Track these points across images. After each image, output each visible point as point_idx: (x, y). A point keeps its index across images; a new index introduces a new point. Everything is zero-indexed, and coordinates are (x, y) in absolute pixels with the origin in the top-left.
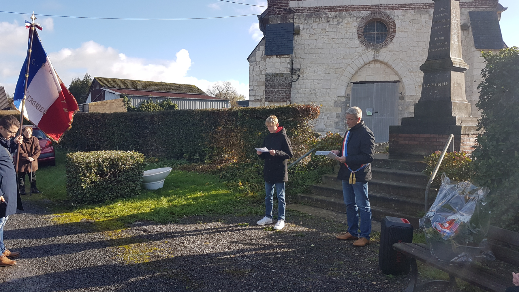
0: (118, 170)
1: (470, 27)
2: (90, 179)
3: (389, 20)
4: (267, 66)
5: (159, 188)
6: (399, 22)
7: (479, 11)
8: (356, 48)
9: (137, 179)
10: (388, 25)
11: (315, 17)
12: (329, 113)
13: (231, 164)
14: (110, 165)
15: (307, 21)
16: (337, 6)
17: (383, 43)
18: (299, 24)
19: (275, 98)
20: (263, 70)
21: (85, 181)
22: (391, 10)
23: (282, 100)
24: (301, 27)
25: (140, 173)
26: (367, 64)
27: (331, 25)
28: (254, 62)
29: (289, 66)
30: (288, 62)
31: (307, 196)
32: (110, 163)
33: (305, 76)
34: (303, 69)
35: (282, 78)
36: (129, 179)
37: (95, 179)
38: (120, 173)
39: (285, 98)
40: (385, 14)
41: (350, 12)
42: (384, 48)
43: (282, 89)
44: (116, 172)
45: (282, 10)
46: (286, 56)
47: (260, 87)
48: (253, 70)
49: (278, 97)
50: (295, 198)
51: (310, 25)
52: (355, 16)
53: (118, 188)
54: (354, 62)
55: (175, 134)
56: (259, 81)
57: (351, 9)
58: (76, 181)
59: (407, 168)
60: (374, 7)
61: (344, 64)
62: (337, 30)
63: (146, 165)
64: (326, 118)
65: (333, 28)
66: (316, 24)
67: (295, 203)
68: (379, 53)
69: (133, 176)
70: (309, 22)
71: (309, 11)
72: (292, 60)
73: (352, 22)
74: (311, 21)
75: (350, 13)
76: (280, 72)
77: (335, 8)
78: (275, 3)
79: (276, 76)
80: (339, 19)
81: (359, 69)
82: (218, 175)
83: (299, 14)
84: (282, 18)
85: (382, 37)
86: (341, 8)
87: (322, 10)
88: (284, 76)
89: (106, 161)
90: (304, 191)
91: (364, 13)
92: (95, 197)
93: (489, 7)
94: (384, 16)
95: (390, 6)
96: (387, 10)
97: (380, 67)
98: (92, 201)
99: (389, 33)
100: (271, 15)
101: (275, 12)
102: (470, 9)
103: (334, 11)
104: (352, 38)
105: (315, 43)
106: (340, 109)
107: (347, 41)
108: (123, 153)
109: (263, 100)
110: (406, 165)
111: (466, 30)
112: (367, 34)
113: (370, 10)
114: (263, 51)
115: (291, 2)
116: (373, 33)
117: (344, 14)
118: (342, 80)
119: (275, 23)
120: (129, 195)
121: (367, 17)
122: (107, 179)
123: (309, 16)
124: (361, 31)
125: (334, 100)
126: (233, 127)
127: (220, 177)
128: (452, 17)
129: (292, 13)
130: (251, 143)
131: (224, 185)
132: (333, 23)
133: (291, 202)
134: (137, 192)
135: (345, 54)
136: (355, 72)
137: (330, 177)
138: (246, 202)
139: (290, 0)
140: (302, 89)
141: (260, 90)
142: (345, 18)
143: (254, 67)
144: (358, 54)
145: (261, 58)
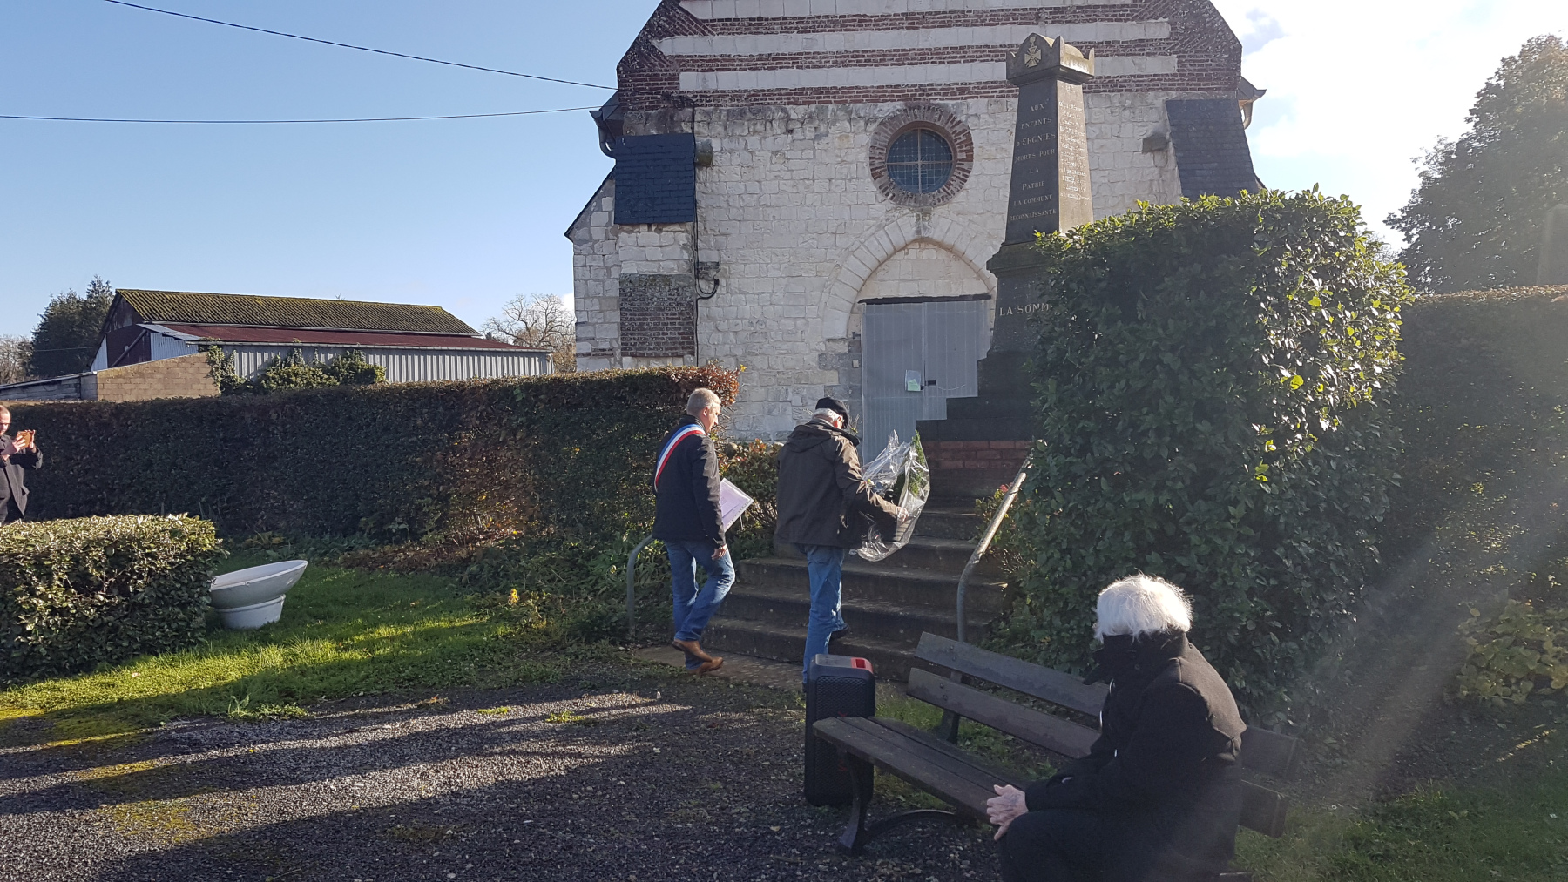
0: (132, 572)
1: (1171, 144)
2: (46, 602)
3: (953, 127)
4: (622, 255)
5: (266, 622)
6: (981, 133)
7: (1192, 98)
8: (869, 205)
9: (193, 597)
10: (951, 142)
11: (753, 119)
12: (806, 386)
13: (501, 542)
14: (108, 557)
15: (730, 129)
16: (812, 89)
17: (939, 192)
18: (709, 138)
19: (651, 347)
20: (615, 265)
21: (32, 608)
22: (959, 99)
23: (669, 352)
24: (716, 145)
25: (202, 580)
26: (900, 250)
27: (797, 143)
28: (586, 242)
29: (686, 256)
30: (681, 243)
32: (108, 553)
33: (734, 282)
34: (729, 264)
35: (667, 288)
36: (166, 597)
37: (63, 602)
38: (139, 581)
39: (677, 346)
40: (942, 110)
41: (847, 105)
42: (943, 205)
43: (667, 319)
44: (128, 579)
45: (659, 96)
46: (677, 227)
47: (608, 314)
48: (585, 266)
49: (658, 344)
51: (741, 140)
52: (862, 115)
53: (135, 626)
55: (334, 460)
56: (604, 298)
57: (850, 97)
58: (6, 608)
60: (912, 91)
61: (839, 250)
62: (814, 154)
64: (797, 400)
65: (803, 150)
66: (758, 137)
68: (930, 219)
69: (180, 589)
70: (738, 132)
71: (736, 102)
72: (695, 238)
73: (855, 134)
74: (744, 130)
75: (848, 108)
76: (662, 272)
77: (807, 93)
78: (638, 76)
79: (651, 285)
80: (819, 125)
81: (881, 264)
82: (457, 577)
83: (708, 108)
84: (662, 118)
85: (938, 173)
87: (770, 99)
88: (673, 283)
89: (95, 547)
91: (885, 109)
92: (65, 654)
93: (1217, 89)
94: (940, 116)
95: (955, 86)
96: (947, 99)
97: (935, 257)
98: (55, 666)
99: (955, 165)
100: (629, 112)
101: (641, 103)
102: (1168, 95)
103: (804, 103)
104: (857, 178)
105: (758, 191)
106: (836, 373)
107: (844, 186)
108: (153, 520)
109: (619, 351)
111: (1159, 150)
112: (896, 166)
113: (902, 100)
114: (610, 213)
115: (683, 76)
116: (913, 163)
117: (833, 110)
118: (836, 295)
119: (641, 133)
120: (169, 645)
121: (894, 118)
122: (100, 601)
123: (737, 115)
124: (880, 158)
125: (818, 351)
126: (503, 434)
127: (460, 581)
128: (1061, 129)
129: (688, 107)
130: (555, 479)
131: (467, 603)
132: (802, 137)
133: (652, 640)
134: (193, 637)
135: (839, 222)
136: (869, 272)
137: (760, 565)
138: (522, 648)
139: (682, 70)
140: (728, 320)
141: (607, 325)
142: (835, 122)
143: (586, 256)
144: (874, 221)
145: (605, 231)
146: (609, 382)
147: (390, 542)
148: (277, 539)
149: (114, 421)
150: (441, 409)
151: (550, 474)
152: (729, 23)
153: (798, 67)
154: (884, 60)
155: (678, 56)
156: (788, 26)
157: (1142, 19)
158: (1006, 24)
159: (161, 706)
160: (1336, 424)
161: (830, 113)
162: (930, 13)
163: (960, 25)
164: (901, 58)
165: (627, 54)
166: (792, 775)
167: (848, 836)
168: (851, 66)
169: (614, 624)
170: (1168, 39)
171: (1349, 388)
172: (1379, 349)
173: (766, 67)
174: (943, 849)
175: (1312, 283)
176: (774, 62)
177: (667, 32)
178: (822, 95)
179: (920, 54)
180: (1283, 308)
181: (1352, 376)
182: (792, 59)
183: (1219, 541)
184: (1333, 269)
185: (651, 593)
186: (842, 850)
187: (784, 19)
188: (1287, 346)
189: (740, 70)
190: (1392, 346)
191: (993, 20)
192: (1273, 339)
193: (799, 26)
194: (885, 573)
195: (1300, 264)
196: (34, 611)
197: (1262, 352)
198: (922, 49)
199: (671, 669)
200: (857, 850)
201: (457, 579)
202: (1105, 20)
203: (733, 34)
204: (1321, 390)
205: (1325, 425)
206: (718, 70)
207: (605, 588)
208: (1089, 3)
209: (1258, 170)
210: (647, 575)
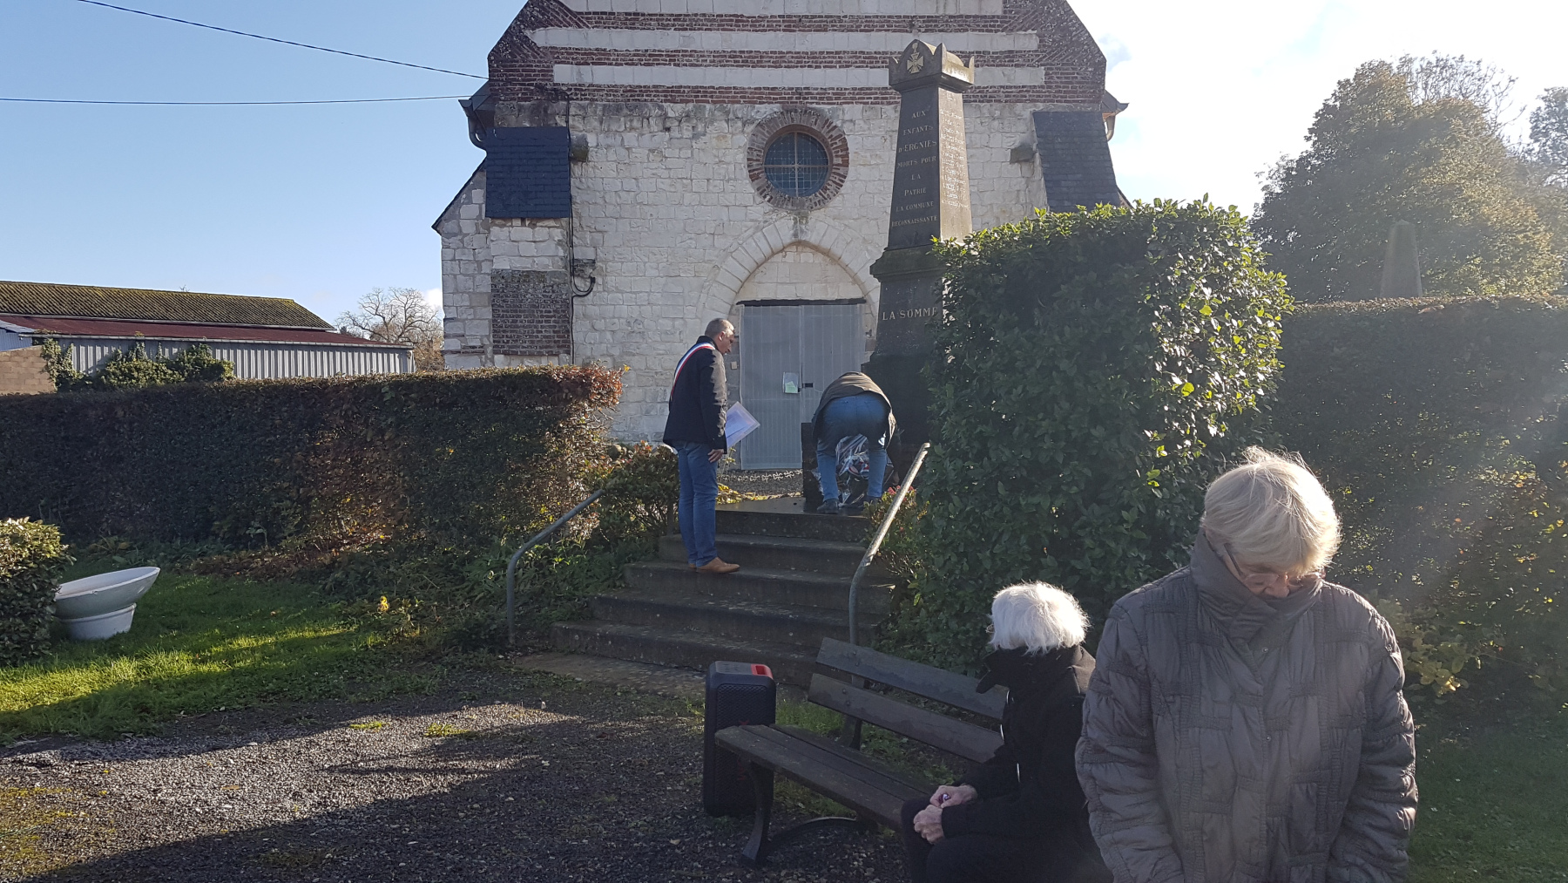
1: (1037, 154)
3: (829, 132)
4: (494, 249)
5: (115, 633)
6: (856, 139)
7: (1059, 110)
8: (746, 206)
9: (36, 607)
10: (827, 146)
11: (630, 115)
13: (367, 547)
15: (606, 124)
16: (689, 87)
17: (816, 195)
18: (584, 133)
19: (525, 345)
20: (486, 260)
22: (834, 104)
23: (544, 351)
24: (592, 140)
26: (777, 253)
27: (674, 141)
28: (455, 235)
29: (561, 253)
30: (556, 239)
31: (579, 627)
33: (611, 280)
34: (605, 261)
35: (542, 285)
39: (553, 344)
40: (819, 113)
41: (725, 105)
42: (820, 209)
43: (542, 316)
45: (532, 88)
46: (551, 223)
47: (478, 310)
48: (454, 260)
49: (532, 342)
50: (548, 636)
51: (617, 136)
52: (740, 116)
55: (185, 461)
56: (474, 293)
59: (835, 533)
60: (789, 94)
61: (718, 251)
62: (692, 153)
63: (66, 560)
65: (680, 149)
66: (634, 134)
67: (545, 650)
68: (807, 222)
71: (612, 97)
72: (570, 234)
73: (733, 134)
74: (619, 127)
75: (725, 108)
76: (536, 268)
77: (684, 91)
78: (510, 66)
79: (524, 281)
80: (697, 124)
81: (758, 266)
82: (320, 584)
83: (583, 102)
84: (535, 110)
85: (815, 177)
87: (647, 96)
88: (548, 279)
90: (573, 614)
91: (763, 111)
93: (1082, 102)
94: (816, 121)
95: (830, 91)
96: (824, 103)
97: (811, 261)
99: (832, 168)
100: (500, 103)
101: (513, 94)
102: (1034, 107)
103: (682, 102)
104: (735, 179)
105: (635, 188)
107: (722, 187)
109: (491, 348)
110: (830, 528)
111: (1026, 161)
112: (773, 168)
113: (780, 102)
114: (480, 205)
115: (557, 68)
116: (790, 166)
117: (710, 110)
118: (714, 295)
119: (513, 125)
121: (771, 120)
123: (613, 111)
124: (757, 160)
126: (370, 434)
127: (324, 588)
128: (942, 137)
129: (562, 100)
130: (427, 481)
131: (332, 611)
132: (679, 136)
133: (533, 647)
135: (717, 223)
136: (747, 273)
137: (645, 568)
138: (395, 659)
139: (556, 63)
140: (604, 318)
141: (478, 321)
142: (713, 122)
143: (455, 249)
144: (752, 223)
145: (476, 224)
146: (487, 381)
147: (246, 548)
148: (124, 543)
150: (301, 408)
151: (421, 476)
152: (604, 16)
153: (675, 65)
154: (761, 62)
155: (552, 48)
156: (665, 23)
157: (1012, 30)
158: (881, 30)
160: (1224, 430)
161: (707, 112)
162: (806, 17)
163: (836, 30)
164: (779, 60)
165: (499, 43)
166: (689, 785)
167: (751, 847)
168: (729, 66)
169: (492, 632)
170: (1036, 51)
171: (1235, 395)
172: (1261, 357)
173: (642, 63)
174: (846, 857)
175: (1202, 292)
176: (651, 58)
177: (540, 22)
178: (699, 94)
179: (797, 57)
180: (1175, 316)
181: (1238, 383)
182: (669, 56)
183: (1113, 545)
184: (1221, 278)
185: (532, 599)
186: (745, 862)
187: (662, 15)
188: (1179, 354)
189: (617, 65)
190: (1272, 354)
191: (868, 26)
192: (1166, 347)
193: (676, 23)
194: (774, 576)
195: (1192, 273)
197: (1155, 359)
198: (799, 53)
199: (555, 677)
200: (761, 861)
201: (321, 586)
202: (976, 30)
203: (609, 28)
204: (1210, 397)
205: (1213, 431)
206: (593, 63)
207: (482, 594)
208: (962, 13)
209: (1120, 183)
210: (526, 580)
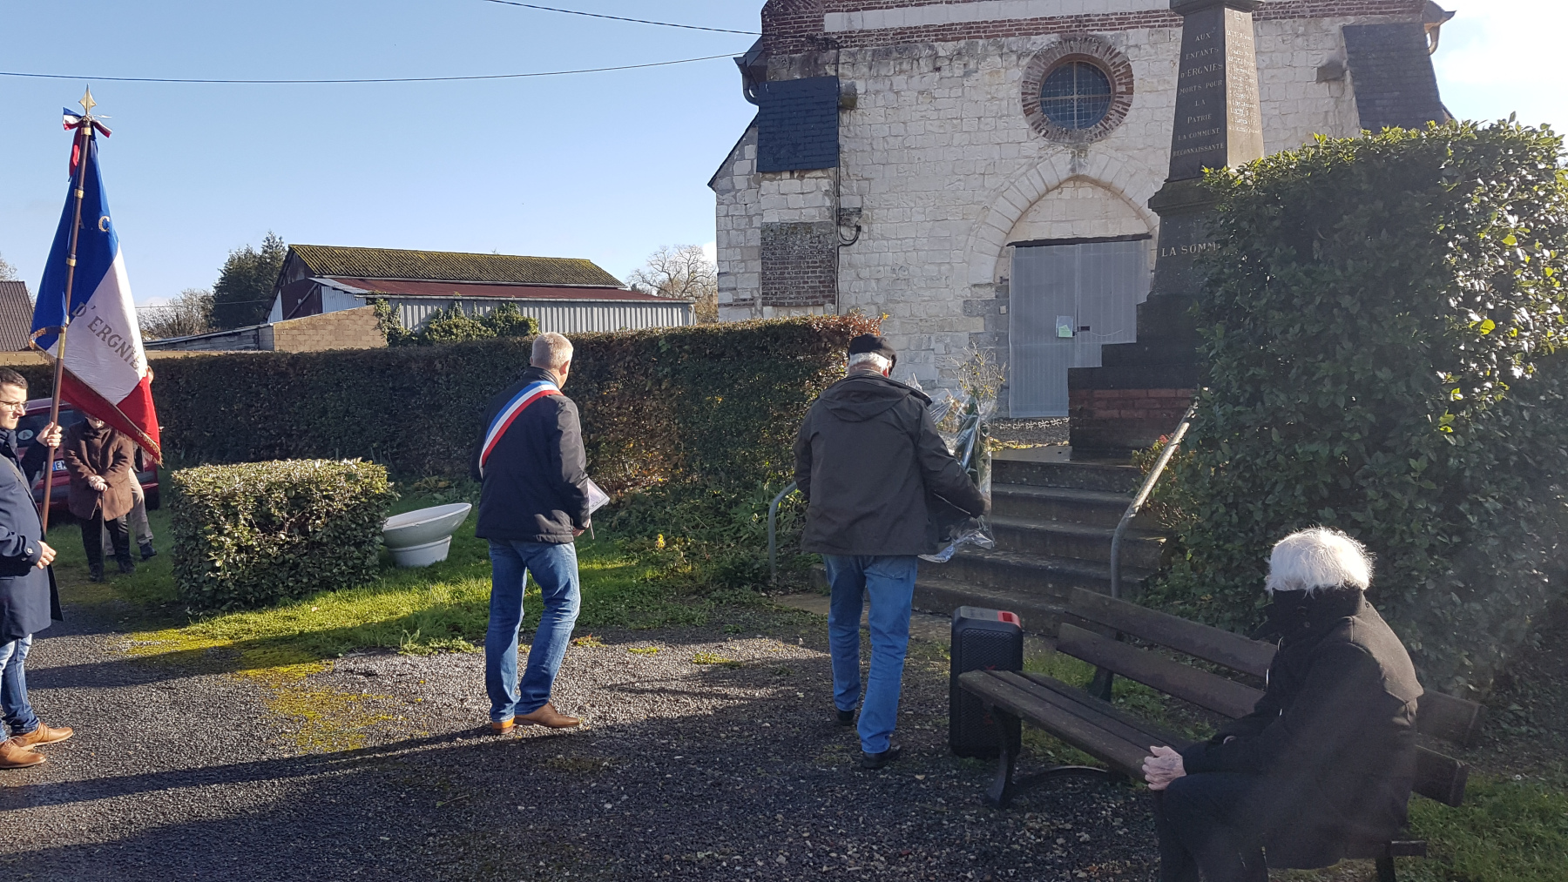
0: (311, 513)
1: (1348, 72)
2: (233, 540)
3: (1111, 59)
4: (764, 204)
5: (434, 561)
6: (1141, 64)
7: (1373, 23)
8: (1020, 143)
9: (367, 537)
10: (1109, 75)
11: (900, 58)
12: (950, 333)
13: (647, 488)
14: (289, 499)
15: (876, 69)
16: (961, 24)
17: (1096, 127)
18: (853, 80)
19: (792, 296)
20: (757, 214)
21: (221, 546)
22: (1118, 29)
23: (810, 301)
24: (860, 87)
25: (375, 521)
26: (1053, 190)
27: (944, 81)
28: (729, 191)
29: (828, 203)
30: (823, 189)
32: (289, 495)
33: (877, 228)
34: (871, 209)
35: (809, 236)
36: (342, 536)
37: (248, 540)
38: (317, 522)
39: (818, 294)
40: (1100, 41)
41: (999, 39)
42: (1100, 141)
43: (808, 267)
44: (308, 519)
45: (803, 39)
46: (819, 173)
47: (749, 264)
48: (727, 216)
49: (799, 293)
50: (807, 578)
51: (886, 81)
52: (1014, 49)
53: (314, 564)
54: (1016, 183)
56: (745, 247)
57: (1002, 31)
58: (197, 545)
59: (1101, 483)
61: (988, 191)
62: (963, 92)
63: (392, 496)
64: (940, 348)
65: (951, 88)
66: (903, 77)
67: (803, 591)
68: (1086, 155)
69: (355, 529)
70: (883, 72)
71: (882, 41)
72: (837, 184)
73: (1006, 69)
74: (889, 70)
75: (999, 42)
76: (803, 219)
77: (956, 28)
78: (783, 19)
79: (792, 233)
80: (969, 62)
81: (1032, 204)
82: (608, 522)
83: (853, 49)
84: (806, 62)
85: (1095, 108)
86: (972, 28)
87: (917, 37)
88: (815, 229)
89: (277, 489)
91: (1039, 42)
92: (250, 589)
93: (1400, 12)
94: (1098, 47)
95: (1113, 17)
96: (1106, 30)
97: (1090, 196)
98: (241, 600)
99: (1114, 98)
100: (773, 56)
101: (785, 47)
102: (1345, 20)
103: (953, 39)
104: (1008, 116)
105: (903, 132)
106: (981, 320)
107: (993, 124)
108: (329, 464)
109: (760, 300)
110: (1096, 476)
111: (1335, 79)
112: (1050, 101)
113: (1057, 32)
114: (752, 160)
115: (828, 17)
116: (1069, 97)
117: (983, 45)
118: (982, 238)
119: (785, 78)
120: (345, 582)
121: (1048, 51)
122: (282, 540)
123: (882, 55)
124: (1032, 94)
125: (963, 297)
126: (649, 384)
127: (610, 526)
128: (1229, 59)
129: (832, 49)
130: (698, 428)
131: (617, 547)
132: (950, 75)
133: (794, 587)
134: (367, 574)
135: (988, 162)
136: (1019, 213)
138: (669, 592)
139: (827, 12)
140: (870, 267)
141: (748, 275)
142: (986, 58)
143: (728, 205)
144: (1026, 160)
145: (748, 179)
146: (751, 332)
148: (443, 483)
149: (291, 370)
150: (591, 360)
151: (693, 423)
153: (947, 2)
159: (339, 639)
160: (1531, 371)
161: (980, 48)
166: (936, 725)
167: (995, 789)
169: (756, 571)
171: (1546, 333)
173: (913, 3)
174: (1095, 805)
175: (1505, 220)
178: (970, 32)
180: (1474, 248)
181: (1550, 320)
183: (1398, 496)
184: (1531, 204)
185: (792, 541)
186: (989, 803)
188: (1477, 288)
189: (887, 8)
192: (1461, 281)
194: (1033, 526)
195: (1493, 200)
196: (222, 548)
197: (1449, 295)
199: (813, 616)
200: (1005, 803)
201: (608, 524)
204: (1515, 335)
205: (1518, 372)
206: (864, 9)
207: (747, 535)
209: (1445, 99)
210: (788, 523)
